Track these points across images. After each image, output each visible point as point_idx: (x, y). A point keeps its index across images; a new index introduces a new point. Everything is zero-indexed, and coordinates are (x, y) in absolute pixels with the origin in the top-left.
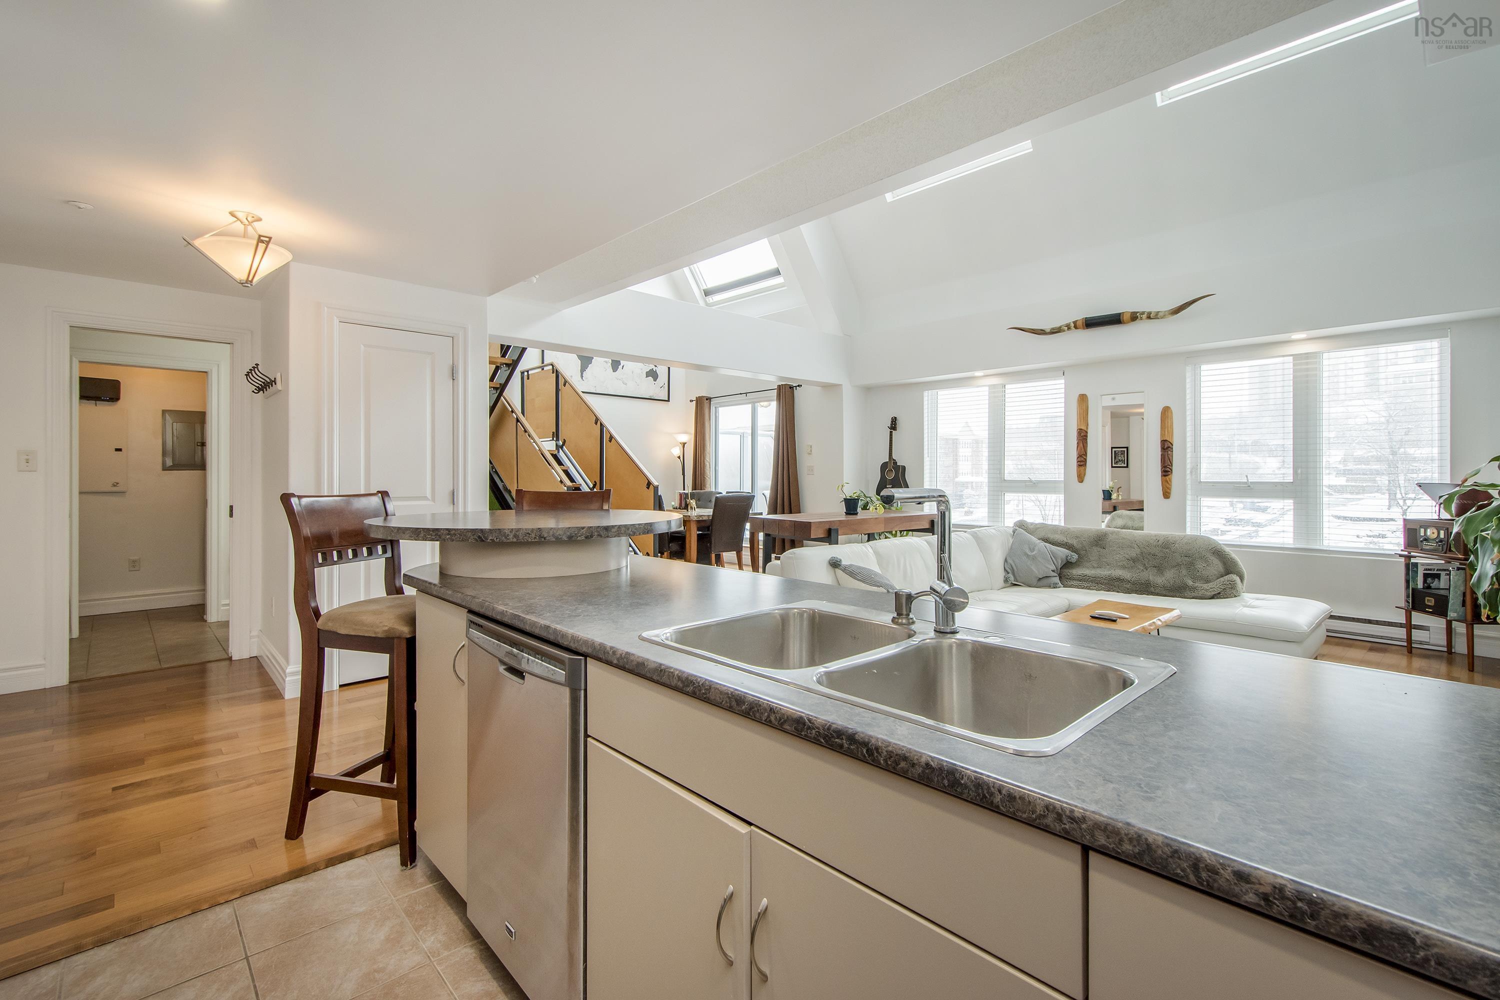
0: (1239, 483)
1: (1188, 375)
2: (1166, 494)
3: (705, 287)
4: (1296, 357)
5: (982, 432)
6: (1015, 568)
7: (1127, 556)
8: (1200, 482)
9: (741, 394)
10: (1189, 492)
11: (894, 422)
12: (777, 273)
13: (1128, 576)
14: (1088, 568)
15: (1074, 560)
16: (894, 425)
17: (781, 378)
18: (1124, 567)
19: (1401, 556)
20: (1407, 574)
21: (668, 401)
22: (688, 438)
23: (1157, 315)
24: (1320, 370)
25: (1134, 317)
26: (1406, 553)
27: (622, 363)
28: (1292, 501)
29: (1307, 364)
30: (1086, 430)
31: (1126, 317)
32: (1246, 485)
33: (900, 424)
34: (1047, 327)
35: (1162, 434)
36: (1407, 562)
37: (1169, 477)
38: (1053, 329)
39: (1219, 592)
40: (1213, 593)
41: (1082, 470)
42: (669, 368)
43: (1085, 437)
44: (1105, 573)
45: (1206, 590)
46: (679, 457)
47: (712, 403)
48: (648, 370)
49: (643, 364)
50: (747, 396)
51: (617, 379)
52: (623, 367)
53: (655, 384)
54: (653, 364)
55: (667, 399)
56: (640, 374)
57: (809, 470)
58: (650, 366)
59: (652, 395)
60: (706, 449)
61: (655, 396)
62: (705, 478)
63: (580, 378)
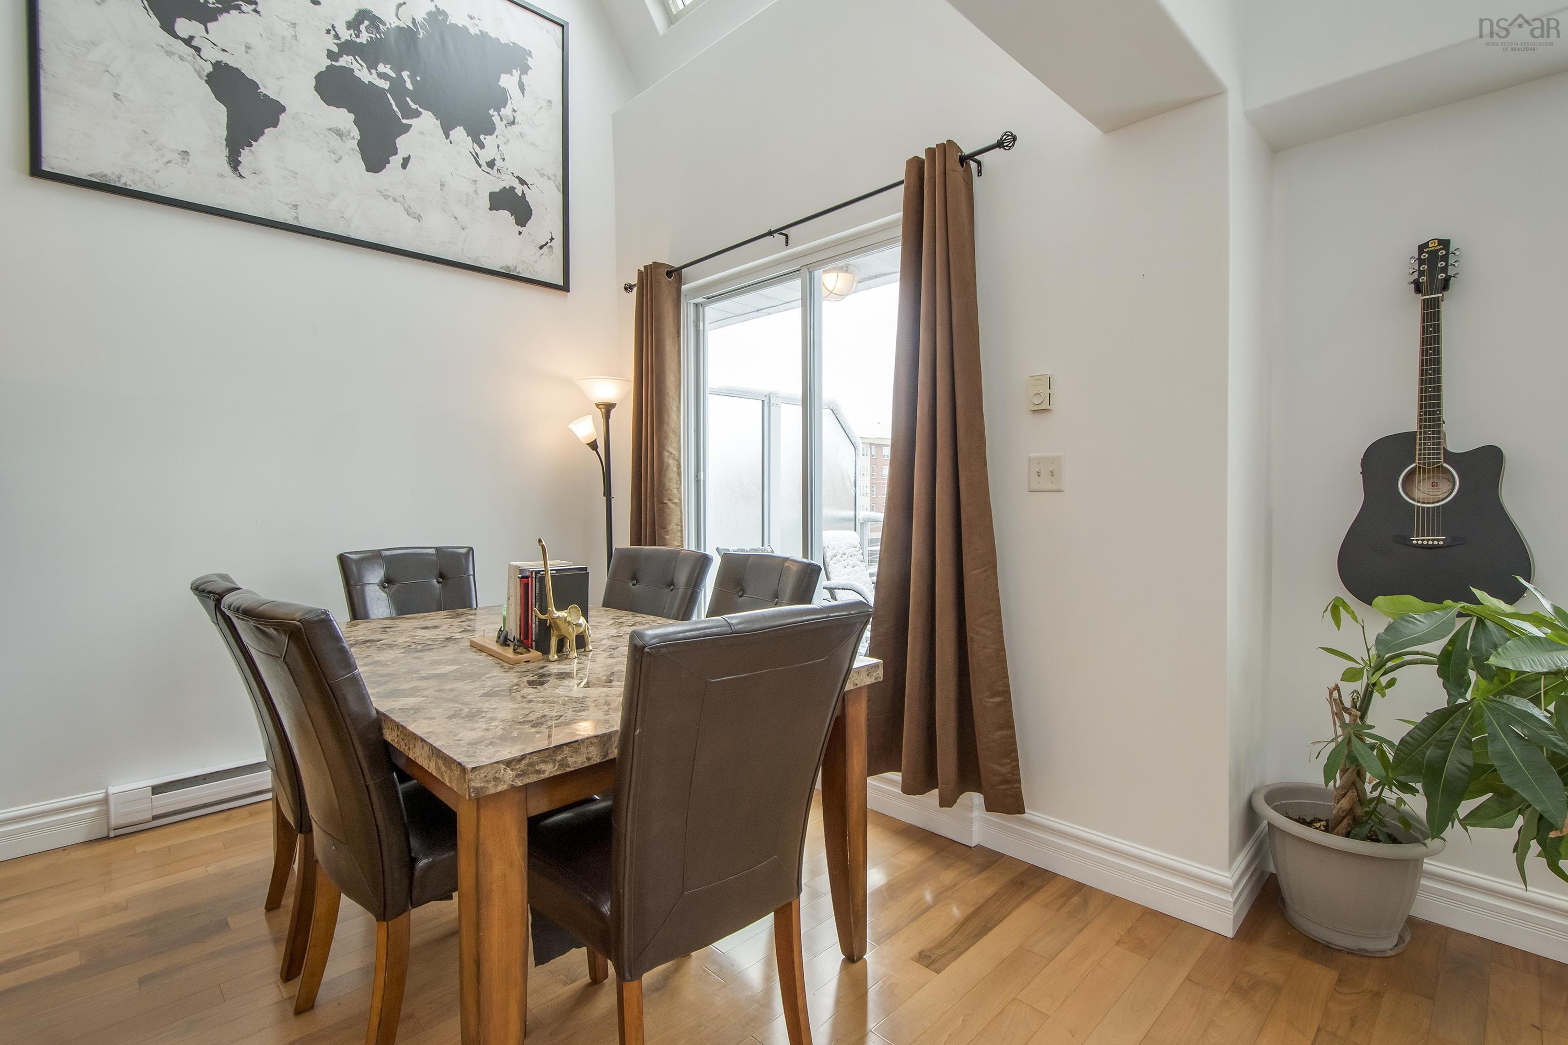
21: (565, 287)
22: (618, 388)
46: (595, 448)
47: (682, 287)
48: (498, 190)
49: (480, 166)
50: (787, 242)
51: (386, 197)
52: (405, 162)
53: (520, 233)
54: (512, 173)
55: (560, 282)
56: (468, 194)
57: (1039, 476)
58: (503, 178)
59: (513, 265)
60: (666, 419)
61: (523, 270)
62: (665, 503)
63: (227, 169)
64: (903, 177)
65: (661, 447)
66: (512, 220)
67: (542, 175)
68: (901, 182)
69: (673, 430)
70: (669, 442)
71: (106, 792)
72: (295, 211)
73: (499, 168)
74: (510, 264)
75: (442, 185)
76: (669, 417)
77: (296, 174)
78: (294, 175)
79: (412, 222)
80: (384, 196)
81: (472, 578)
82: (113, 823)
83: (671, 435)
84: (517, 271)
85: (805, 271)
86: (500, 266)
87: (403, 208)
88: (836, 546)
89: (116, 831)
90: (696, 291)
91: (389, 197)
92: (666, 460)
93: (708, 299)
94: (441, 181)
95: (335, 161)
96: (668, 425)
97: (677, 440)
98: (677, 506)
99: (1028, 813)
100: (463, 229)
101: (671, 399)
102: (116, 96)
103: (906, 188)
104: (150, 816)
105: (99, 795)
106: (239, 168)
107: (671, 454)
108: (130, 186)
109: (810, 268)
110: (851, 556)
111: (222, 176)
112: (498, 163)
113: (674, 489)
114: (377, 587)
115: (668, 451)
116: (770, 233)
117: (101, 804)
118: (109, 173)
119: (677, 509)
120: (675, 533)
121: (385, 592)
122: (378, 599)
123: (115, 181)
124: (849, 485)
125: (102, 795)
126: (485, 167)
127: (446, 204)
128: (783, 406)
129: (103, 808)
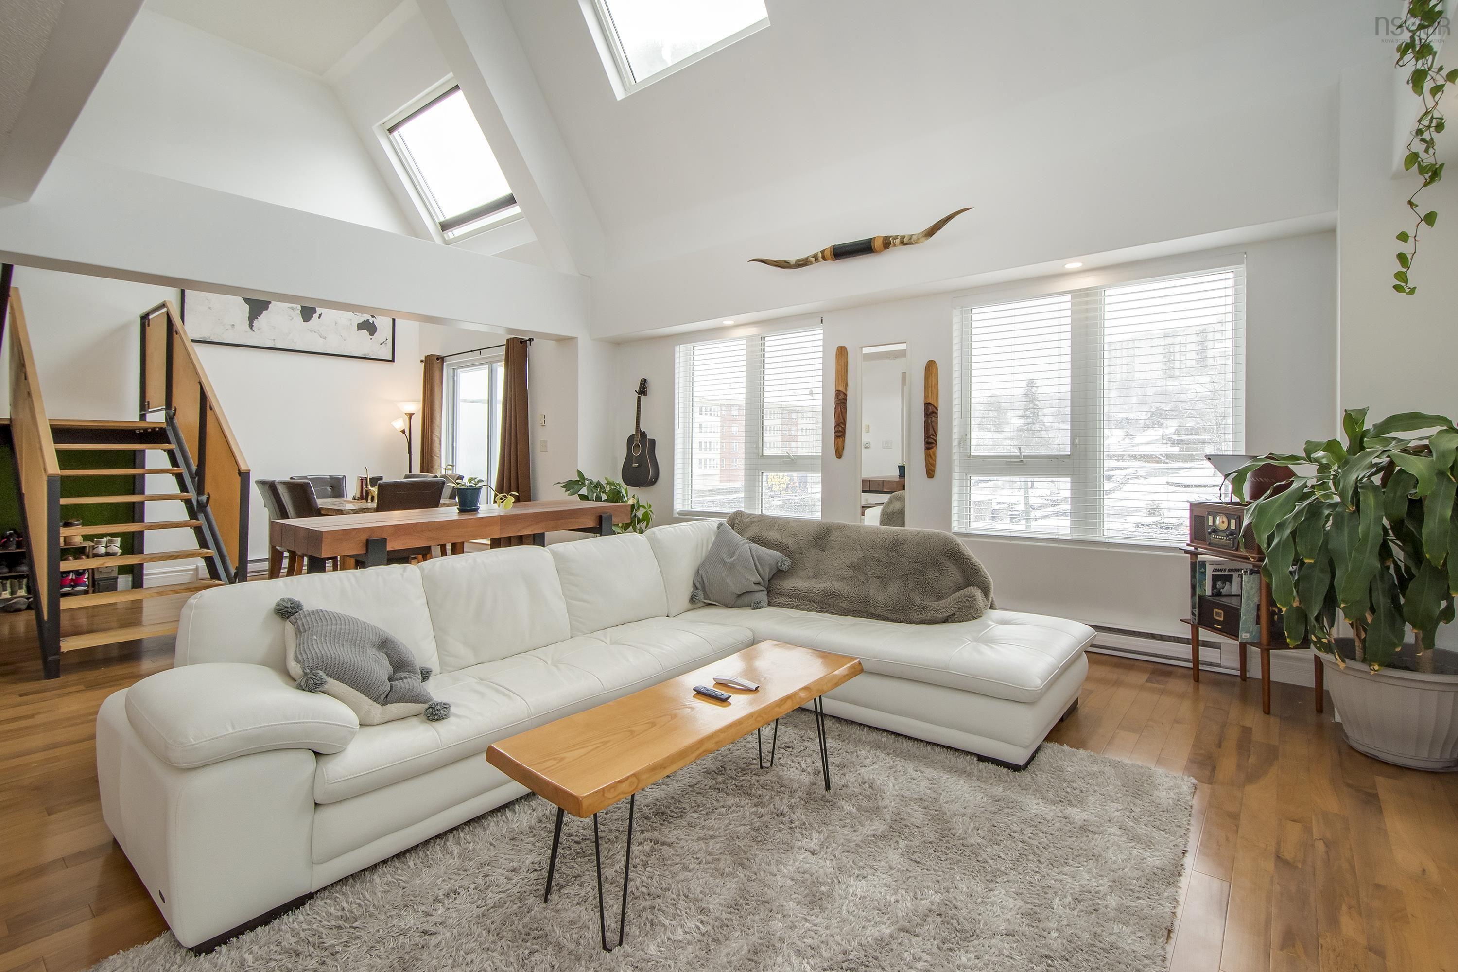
0: (1011, 457)
1: (956, 320)
2: (930, 473)
3: (442, 219)
4: (1075, 294)
5: (739, 395)
6: (706, 582)
7: (847, 562)
8: (970, 456)
9: (472, 351)
10: (957, 469)
11: (644, 382)
12: (510, 201)
13: (845, 591)
14: (801, 578)
15: (785, 568)
16: (643, 389)
17: (510, 330)
18: (842, 579)
19: (1186, 552)
20: (1193, 576)
21: (393, 362)
22: (416, 407)
23: (910, 239)
24: (1101, 311)
25: (887, 243)
26: (1192, 549)
27: (319, 310)
28: (1069, 480)
29: (1087, 303)
30: (844, 391)
31: (878, 244)
32: (1019, 460)
33: (652, 387)
34: (792, 258)
35: (926, 397)
36: (1194, 560)
37: (933, 450)
38: (799, 261)
39: (952, 612)
40: (946, 615)
41: (840, 443)
42: (394, 320)
43: (843, 401)
44: (821, 585)
45: (936, 611)
46: (403, 431)
47: (444, 366)
48: (361, 322)
49: (353, 313)
51: (311, 331)
52: (320, 316)
53: (371, 339)
54: (369, 315)
55: (390, 360)
56: (347, 325)
58: (365, 317)
60: (434, 421)
61: (373, 356)
62: (433, 457)
63: (249, 329)
65: (432, 432)
66: (368, 333)
68: (504, 345)
69: (438, 426)
70: (436, 431)
72: (274, 342)
74: (367, 354)
75: (337, 323)
76: (436, 420)
77: (276, 327)
78: (275, 329)
79: (322, 340)
83: (437, 428)
84: (370, 357)
85: (489, 364)
86: (362, 355)
87: (319, 335)
90: (450, 368)
92: (434, 438)
93: (459, 367)
95: (291, 320)
96: (435, 424)
97: (440, 430)
100: (345, 340)
101: (437, 413)
102: (210, 308)
103: (506, 347)
106: (253, 328)
107: (437, 436)
108: (213, 340)
109: (491, 363)
111: (246, 331)
113: (437, 451)
115: (435, 435)
118: (206, 336)
119: (438, 459)
120: (438, 470)
127: (338, 331)
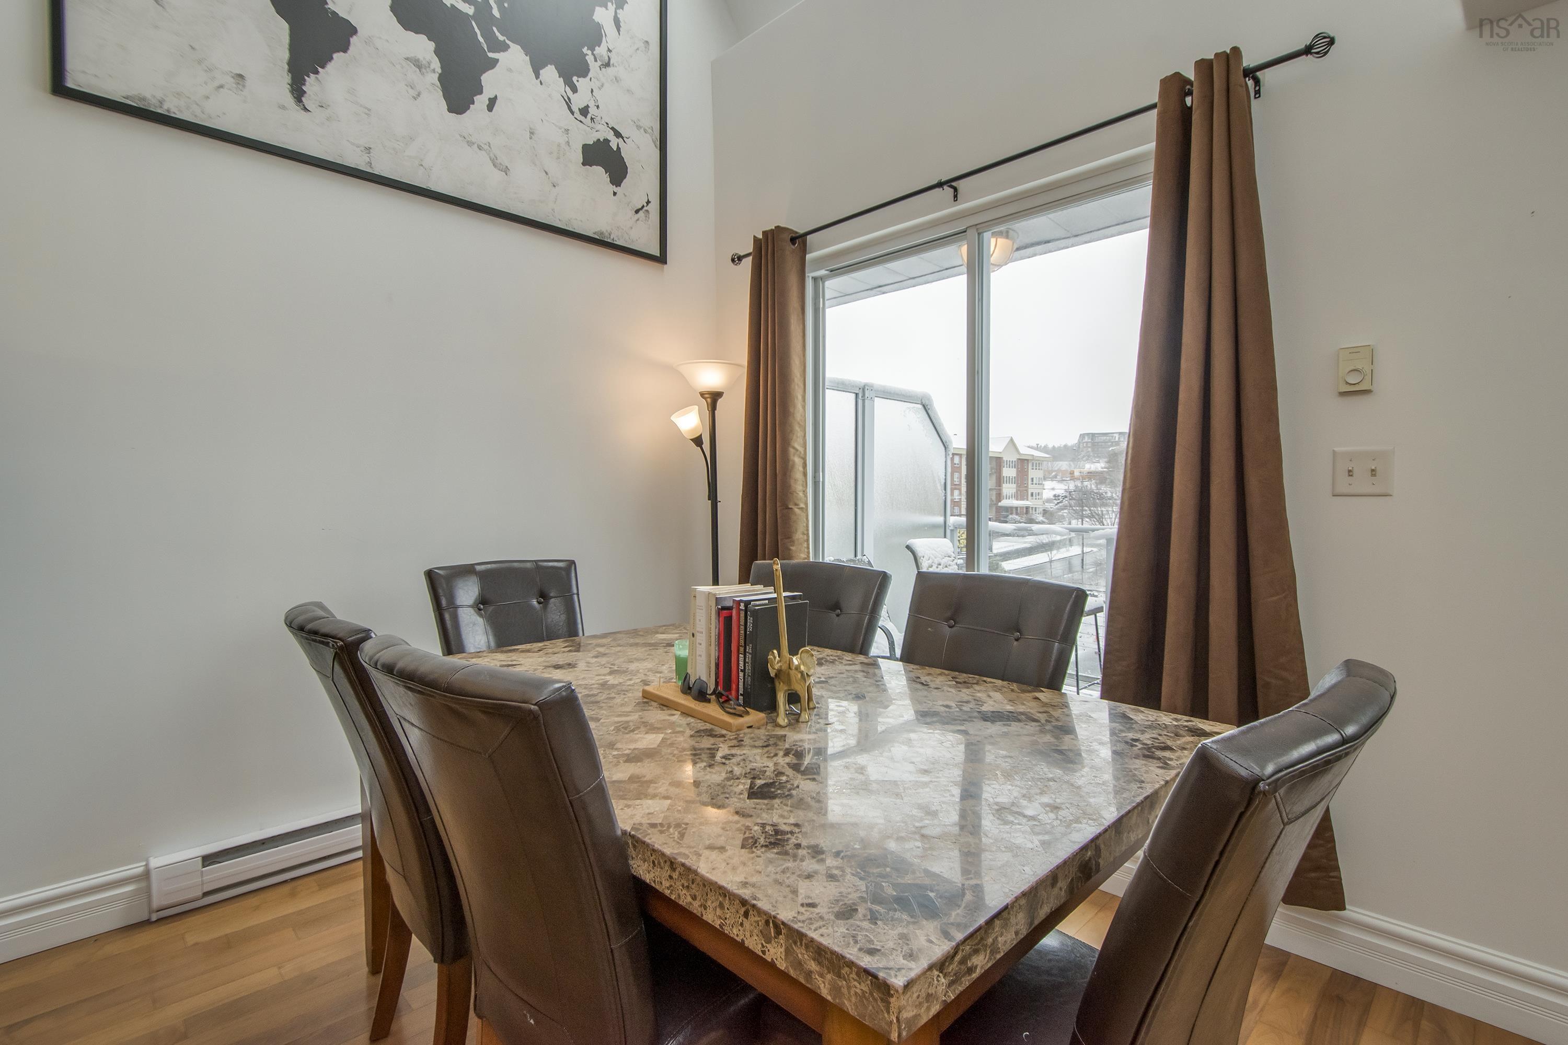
21: (661, 259)
22: (726, 376)
46: (697, 441)
47: (807, 256)
48: (592, 143)
49: (572, 113)
50: (956, 197)
51: (470, 144)
52: (492, 104)
53: (615, 194)
54: (607, 124)
55: (655, 251)
56: (559, 145)
57: (1352, 475)
58: (597, 129)
59: (607, 231)
60: (791, 410)
61: (617, 236)
62: (791, 508)
63: (289, 100)
64: (1155, 99)
65: (786, 443)
66: (606, 178)
67: (639, 127)
68: (1153, 106)
69: (799, 424)
70: (794, 437)
71: (147, 865)
72: (368, 155)
73: (593, 117)
74: (604, 230)
75: (532, 133)
76: (795, 407)
77: (369, 110)
78: (367, 112)
79: (498, 175)
80: (468, 142)
81: (576, 597)
82: (156, 904)
83: (797, 428)
84: (612, 237)
85: (972, 233)
86: (594, 231)
87: (489, 159)
88: (931, 556)
89: (158, 913)
90: (821, 262)
91: (474, 144)
92: (792, 457)
93: (831, 271)
94: (531, 129)
95: (413, 97)
96: (794, 417)
97: (803, 435)
98: (803, 511)
99: (1349, 910)
100: (554, 186)
101: (796, 387)
103: (1159, 114)
104: (200, 893)
105: (136, 869)
106: (303, 99)
107: (797, 450)
108: (174, 113)
109: (979, 229)
110: (946, 567)
111: (283, 107)
112: (593, 110)
113: (800, 491)
114: (471, 610)
115: (794, 448)
116: (940, 185)
117: (139, 880)
118: (148, 96)
119: (803, 515)
120: (801, 544)
121: (481, 616)
122: (474, 624)
123: (156, 107)
124: (939, 488)
125: (142, 869)
126: (577, 114)
127: (536, 155)
128: (877, 401)
129: (143, 884)
